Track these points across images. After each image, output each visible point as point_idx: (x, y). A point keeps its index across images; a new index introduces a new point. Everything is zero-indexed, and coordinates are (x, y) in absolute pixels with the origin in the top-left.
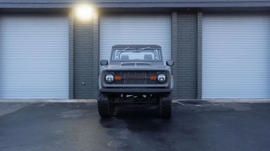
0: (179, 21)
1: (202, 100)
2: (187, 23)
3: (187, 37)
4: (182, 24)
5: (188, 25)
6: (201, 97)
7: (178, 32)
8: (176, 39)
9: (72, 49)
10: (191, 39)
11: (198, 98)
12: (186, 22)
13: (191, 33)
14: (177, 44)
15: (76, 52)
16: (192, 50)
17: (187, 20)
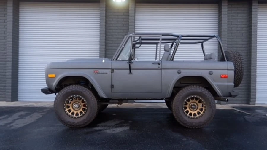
0: (229, 12)
1: (256, 105)
2: (239, 15)
3: (238, 32)
4: (232, 16)
5: (240, 17)
6: (255, 101)
7: (228, 25)
8: (226, 33)
9: (104, 44)
10: (243, 33)
11: (251, 103)
12: (238, 13)
13: (243, 26)
14: (228, 39)
15: (107, 48)
16: (244, 46)
17: (238, 12)
